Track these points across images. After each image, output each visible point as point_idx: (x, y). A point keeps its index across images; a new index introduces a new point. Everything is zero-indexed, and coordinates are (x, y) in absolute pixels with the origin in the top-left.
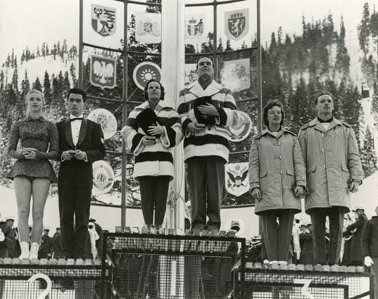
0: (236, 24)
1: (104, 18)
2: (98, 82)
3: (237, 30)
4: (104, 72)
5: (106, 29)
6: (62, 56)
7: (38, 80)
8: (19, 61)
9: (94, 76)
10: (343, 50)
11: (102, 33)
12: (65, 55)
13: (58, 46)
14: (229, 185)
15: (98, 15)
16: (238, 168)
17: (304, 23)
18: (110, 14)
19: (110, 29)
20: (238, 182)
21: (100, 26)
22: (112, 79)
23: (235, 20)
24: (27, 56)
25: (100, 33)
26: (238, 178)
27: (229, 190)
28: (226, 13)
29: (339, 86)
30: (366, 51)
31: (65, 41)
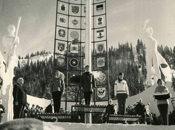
0: (100, 48)
1: (61, 46)
2: (59, 64)
3: (100, 49)
4: (61, 61)
5: (62, 49)
6: (43, 55)
7: (35, 62)
8: (30, 57)
9: (58, 62)
10: (132, 53)
11: (61, 50)
12: (44, 55)
13: (42, 52)
14: (99, 95)
15: (60, 46)
16: (101, 89)
17: (119, 45)
18: (63, 45)
19: (63, 49)
20: (102, 94)
21: (60, 49)
22: (63, 63)
23: (100, 47)
24: (32, 55)
25: (60, 50)
26: (101, 92)
27: (99, 96)
28: (97, 45)
29: (131, 64)
30: (139, 54)
31: (44, 51)
